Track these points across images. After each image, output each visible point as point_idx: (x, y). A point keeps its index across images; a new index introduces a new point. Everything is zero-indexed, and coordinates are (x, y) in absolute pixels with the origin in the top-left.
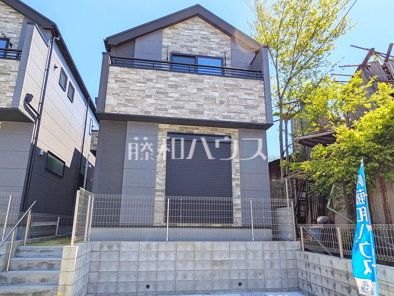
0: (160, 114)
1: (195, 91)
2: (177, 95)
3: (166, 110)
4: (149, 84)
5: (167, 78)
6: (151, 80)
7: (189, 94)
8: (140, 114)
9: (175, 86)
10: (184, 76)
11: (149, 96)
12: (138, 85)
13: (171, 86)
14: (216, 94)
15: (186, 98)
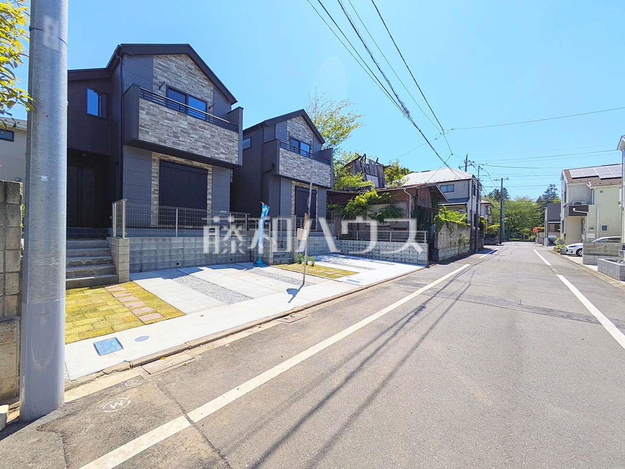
0: (298, 178)
1: (310, 168)
2: (304, 169)
3: (300, 176)
4: (295, 161)
5: (301, 158)
6: (295, 159)
7: (308, 169)
8: (292, 177)
9: (303, 164)
10: (306, 159)
11: (295, 168)
12: (291, 160)
13: (302, 164)
14: (316, 170)
15: (306, 171)
